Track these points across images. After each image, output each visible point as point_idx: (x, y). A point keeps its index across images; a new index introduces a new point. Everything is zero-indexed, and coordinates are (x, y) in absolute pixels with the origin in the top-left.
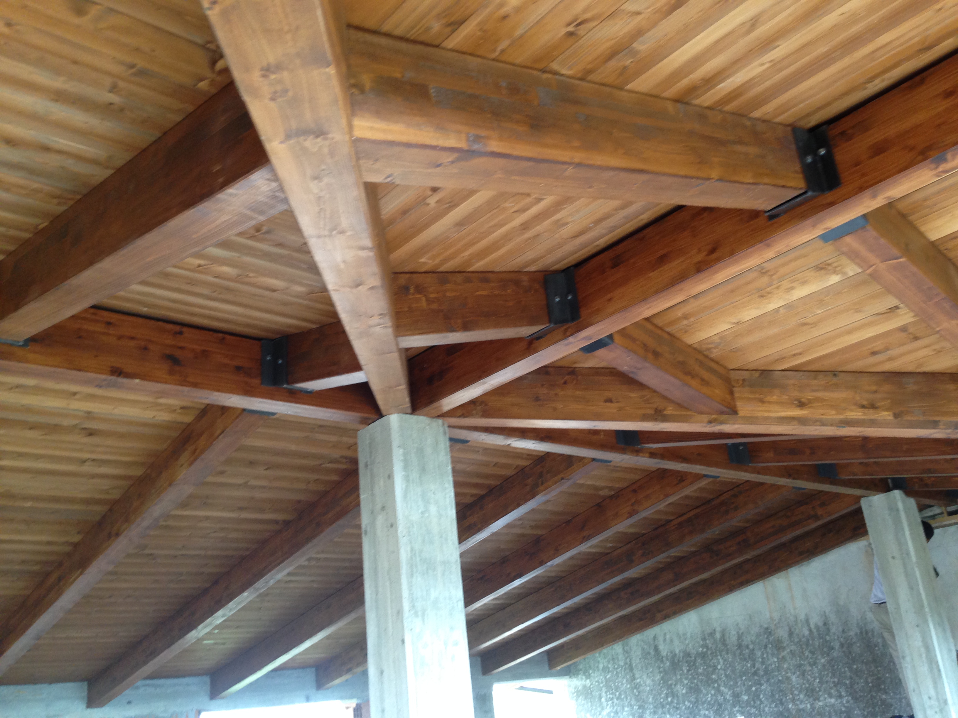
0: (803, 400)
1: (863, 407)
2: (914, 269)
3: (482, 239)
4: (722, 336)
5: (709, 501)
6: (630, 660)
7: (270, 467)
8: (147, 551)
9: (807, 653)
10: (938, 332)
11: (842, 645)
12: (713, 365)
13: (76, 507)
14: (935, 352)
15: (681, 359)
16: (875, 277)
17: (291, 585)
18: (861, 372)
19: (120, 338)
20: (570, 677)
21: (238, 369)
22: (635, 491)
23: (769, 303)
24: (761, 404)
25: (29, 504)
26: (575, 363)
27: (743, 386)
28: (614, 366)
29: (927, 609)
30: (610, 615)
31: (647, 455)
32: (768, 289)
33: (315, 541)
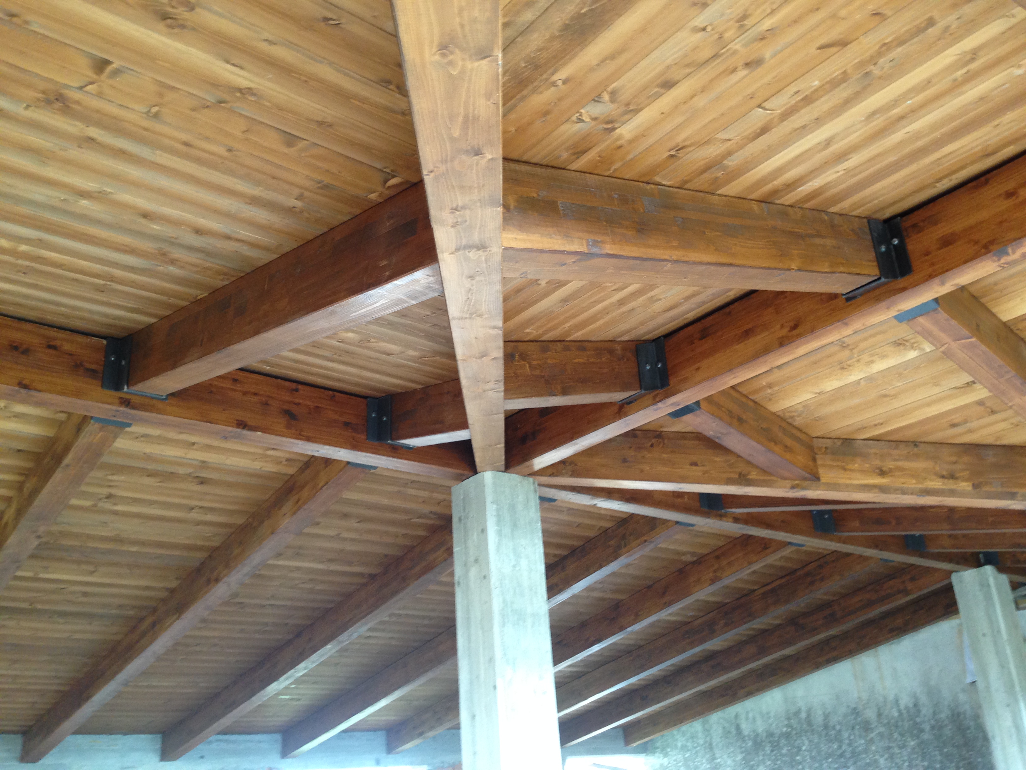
0: (884, 469)
1: (943, 477)
2: (983, 348)
3: (582, 313)
4: (805, 406)
5: (794, 572)
6: (711, 739)
7: (362, 519)
8: (238, 600)
9: (896, 735)
10: (1011, 407)
11: (933, 728)
12: (795, 432)
13: (177, 553)
14: (1012, 426)
15: (764, 425)
16: (948, 355)
17: (372, 641)
18: (941, 443)
19: (245, 393)
20: (647, 755)
21: (347, 425)
22: (718, 557)
23: (850, 375)
24: (842, 472)
25: (134, 549)
26: (661, 427)
27: (825, 453)
28: (700, 430)
29: (1018, 689)
30: (691, 689)
31: (731, 520)
32: (849, 362)
33: (401, 595)
